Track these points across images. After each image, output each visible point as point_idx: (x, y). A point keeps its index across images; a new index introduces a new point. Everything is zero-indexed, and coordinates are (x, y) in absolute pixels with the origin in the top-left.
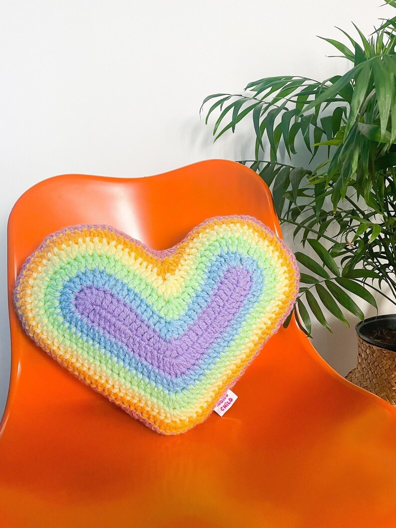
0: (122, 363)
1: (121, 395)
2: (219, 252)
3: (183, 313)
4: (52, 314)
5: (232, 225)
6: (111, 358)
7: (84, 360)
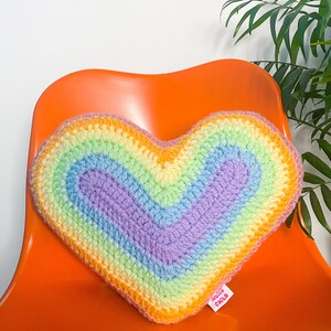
0: (117, 245)
1: (116, 277)
2: (217, 144)
3: (177, 201)
4: (58, 193)
5: (234, 119)
6: (107, 239)
7: (84, 239)
